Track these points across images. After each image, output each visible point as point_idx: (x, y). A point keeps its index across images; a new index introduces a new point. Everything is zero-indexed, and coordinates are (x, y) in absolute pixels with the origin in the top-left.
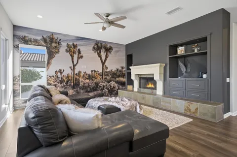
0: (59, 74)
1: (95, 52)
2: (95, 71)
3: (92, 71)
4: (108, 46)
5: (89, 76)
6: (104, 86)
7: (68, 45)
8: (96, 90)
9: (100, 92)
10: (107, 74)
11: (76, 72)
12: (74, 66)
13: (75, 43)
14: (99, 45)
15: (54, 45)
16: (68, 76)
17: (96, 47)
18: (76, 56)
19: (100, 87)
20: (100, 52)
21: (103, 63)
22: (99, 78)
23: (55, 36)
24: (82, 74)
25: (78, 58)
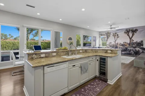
0: (110, 44)
1: (126, 34)
2: (125, 42)
3: (124, 43)
4: (134, 29)
5: (122, 45)
6: (131, 50)
7: (113, 34)
8: (126, 51)
9: (128, 52)
10: (133, 44)
11: (116, 43)
12: (115, 41)
13: (116, 32)
14: (128, 30)
15: (109, 34)
16: (113, 45)
17: (126, 31)
18: (116, 37)
19: (128, 50)
20: (129, 33)
21: (130, 39)
22: (128, 45)
23: (109, 32)
24: (119, 44)
25: (117, 38)
